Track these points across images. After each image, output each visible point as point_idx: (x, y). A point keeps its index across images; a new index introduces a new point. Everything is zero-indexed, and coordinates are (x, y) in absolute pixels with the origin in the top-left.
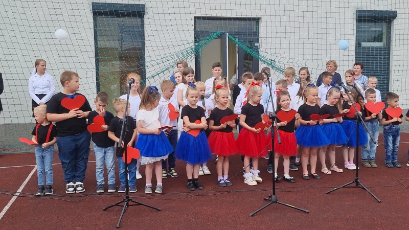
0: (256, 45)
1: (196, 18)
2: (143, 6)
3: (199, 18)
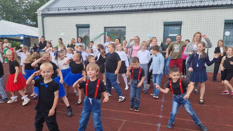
0: (125, 36)
1: (105, 28)
2: (89, 24)
3: (106, 27)
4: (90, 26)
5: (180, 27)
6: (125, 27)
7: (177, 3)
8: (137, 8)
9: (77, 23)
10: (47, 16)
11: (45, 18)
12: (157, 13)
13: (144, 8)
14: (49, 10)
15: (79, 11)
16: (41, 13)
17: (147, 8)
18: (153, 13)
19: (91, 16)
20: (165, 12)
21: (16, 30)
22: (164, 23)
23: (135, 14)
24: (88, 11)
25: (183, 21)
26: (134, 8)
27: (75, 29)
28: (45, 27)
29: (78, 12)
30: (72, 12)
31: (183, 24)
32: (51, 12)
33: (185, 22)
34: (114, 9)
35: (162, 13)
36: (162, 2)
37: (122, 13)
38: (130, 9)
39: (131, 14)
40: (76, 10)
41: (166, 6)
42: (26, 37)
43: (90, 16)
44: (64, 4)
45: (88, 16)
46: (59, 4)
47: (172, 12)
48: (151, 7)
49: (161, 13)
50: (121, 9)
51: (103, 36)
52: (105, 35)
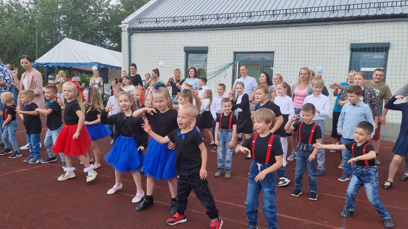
0: (271, 68)
1: (235, 53)
2: (207, 47)
3: (237, 53)
4: (209, 50)
5: (384, 53)
6: (273, 52)
7: (380, 7)
8: (299, 17)
9: (186, 44)
10: (137, 33)
11: (134, 35)
12: (337, 26)
13: (312, 16)
14: (140, 23)
15: (191, 24)
16: (127, 26)
17: (318, 17)
18: (330, 26)
19: (212, 31)
20: (354, 25)
21: (88, 56)
22: (352, 45)
23: (294, 28)
24: (207, 22)
25: (392, 43)
26: (292, 18)
27: (183, 54)
28: (132, 50)
29: (189, 25)
30: (179, 24)
31: (391, 47)
32: (143, 25)
33: (396, 43)
34: (254, 20)
35: (349, 26)
36: (349, 5)
37: (267, 26)
38: (285, 19)
39: (284, 28)
40: (187, 22)
41: (356, 13)
42: (102, 67)
43: (209, 32)
44: (165, 12)
45: (206, 32)
46: (157, 12)
47: (369, 25)
48: (326, 15)
49: (345, 26)
50: (267, 19)
51: (231, 68)
52: (235, 66)
